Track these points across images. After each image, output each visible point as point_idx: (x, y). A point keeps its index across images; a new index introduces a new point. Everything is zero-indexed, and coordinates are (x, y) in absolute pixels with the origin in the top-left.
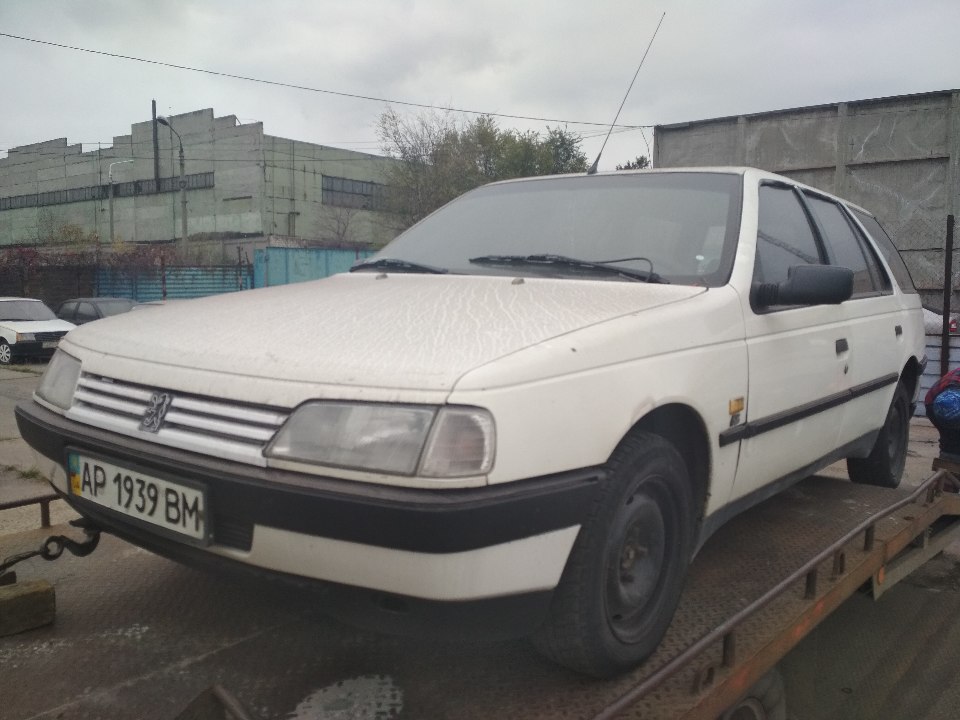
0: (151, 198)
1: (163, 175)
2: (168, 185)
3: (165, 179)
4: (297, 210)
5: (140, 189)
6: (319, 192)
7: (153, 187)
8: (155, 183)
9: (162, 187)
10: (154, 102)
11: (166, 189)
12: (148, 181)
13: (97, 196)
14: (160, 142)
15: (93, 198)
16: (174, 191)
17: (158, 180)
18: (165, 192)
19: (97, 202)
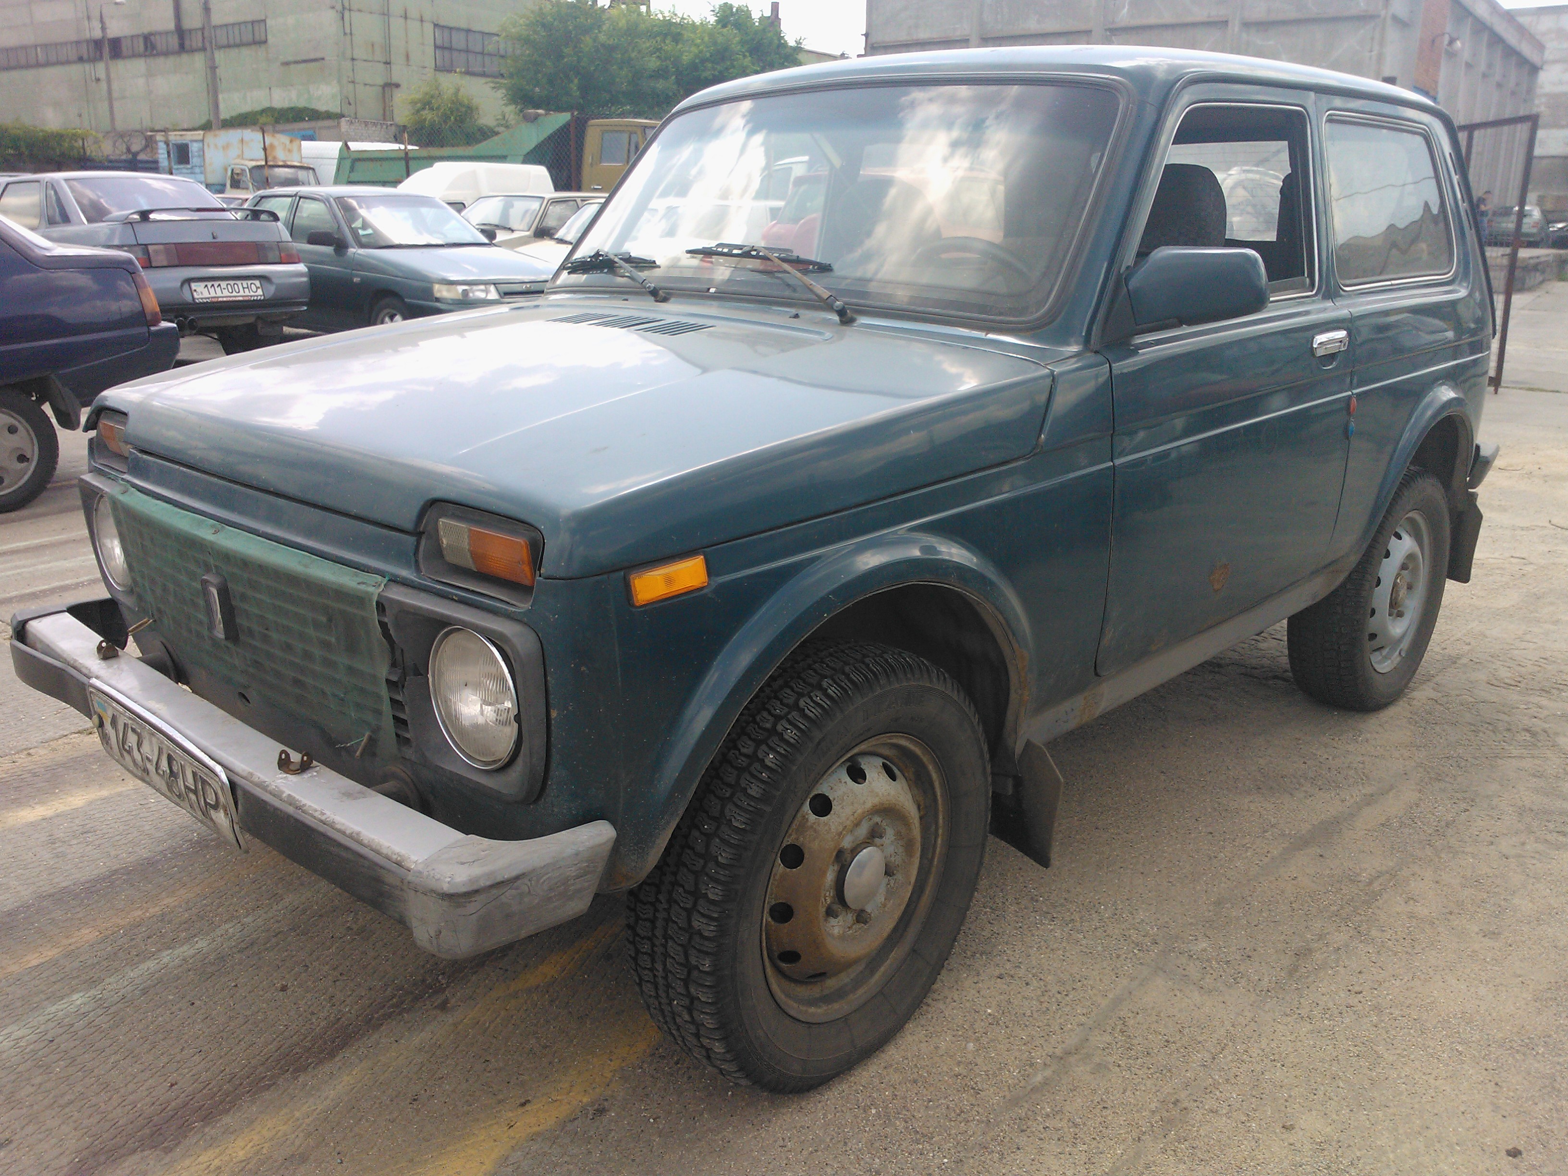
4: (395, 80)
6: (430, 50)
17: (181, 32)
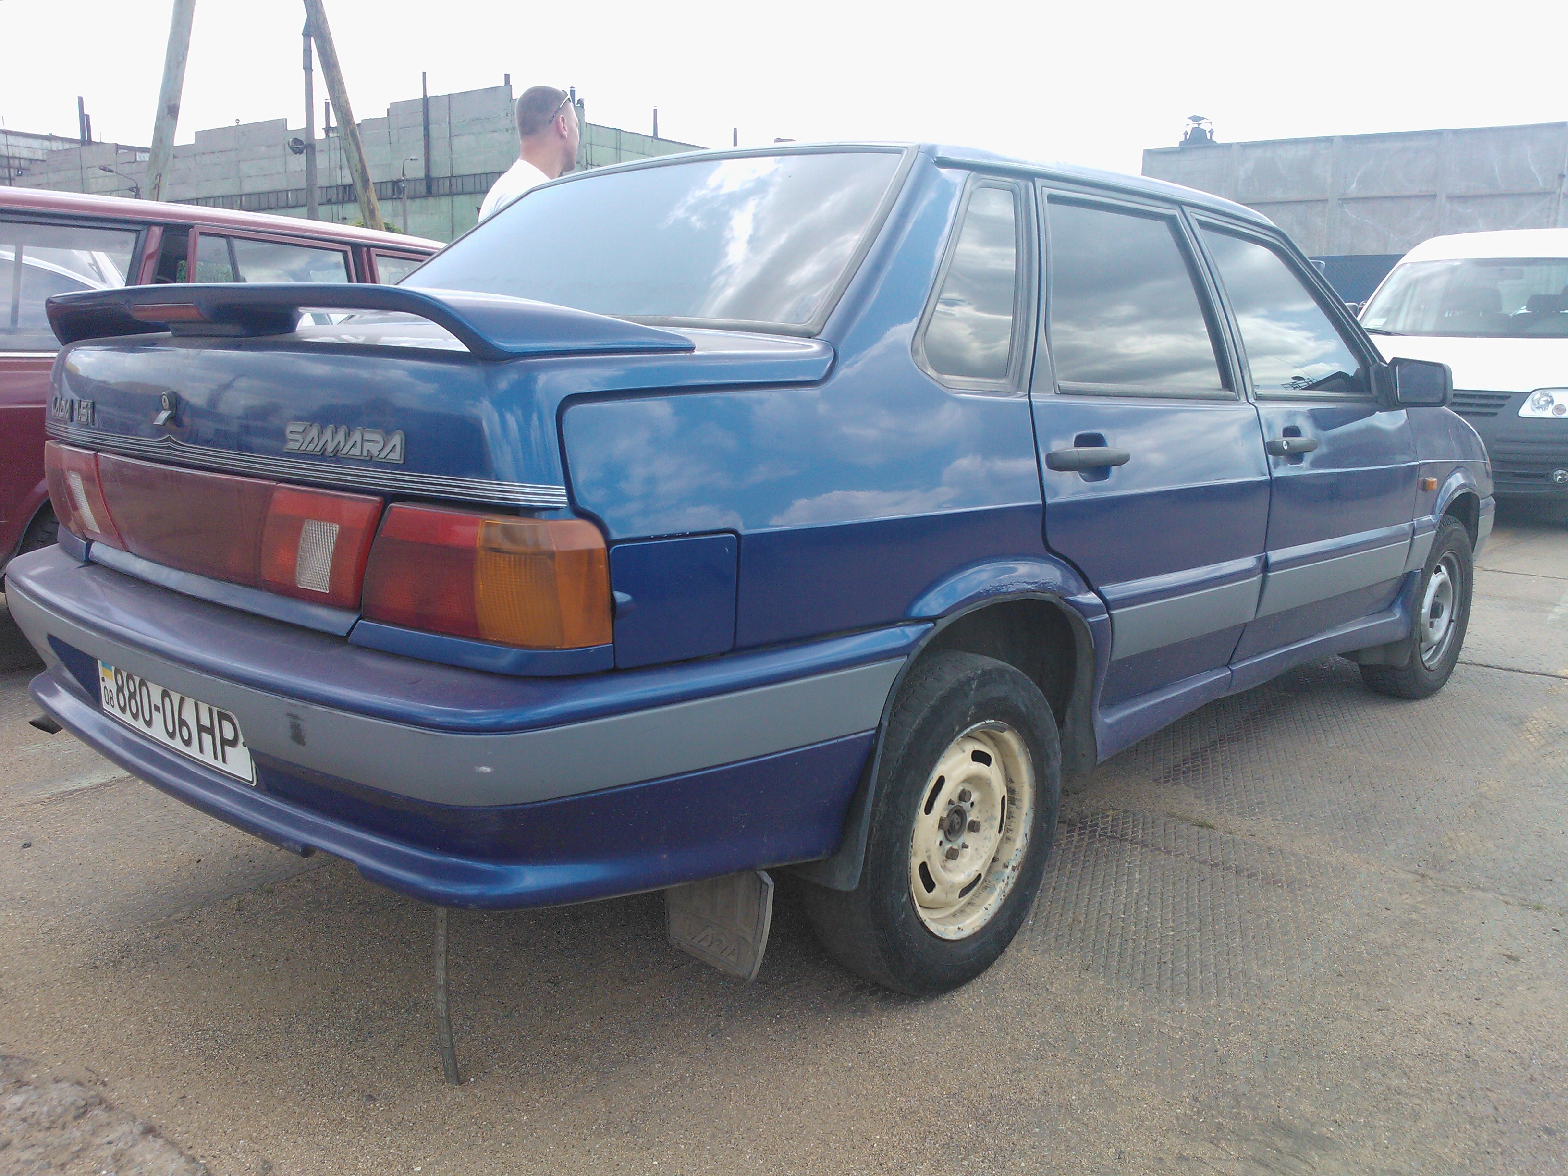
0: (418, 202)
1: (435, 173)
2: (445, 186)
3: (438, 179)
5: (401, 191)
7: (422, 188)
8: (424, 183)
9: (434, 190)
10: (424, 73)
11: (441, 192)
12: (415, 180)
13: (334, 199)
14: (433, 128)
15: (329, 202)
16: (451, 194)
18: (439, 196)
19: (335, 207)
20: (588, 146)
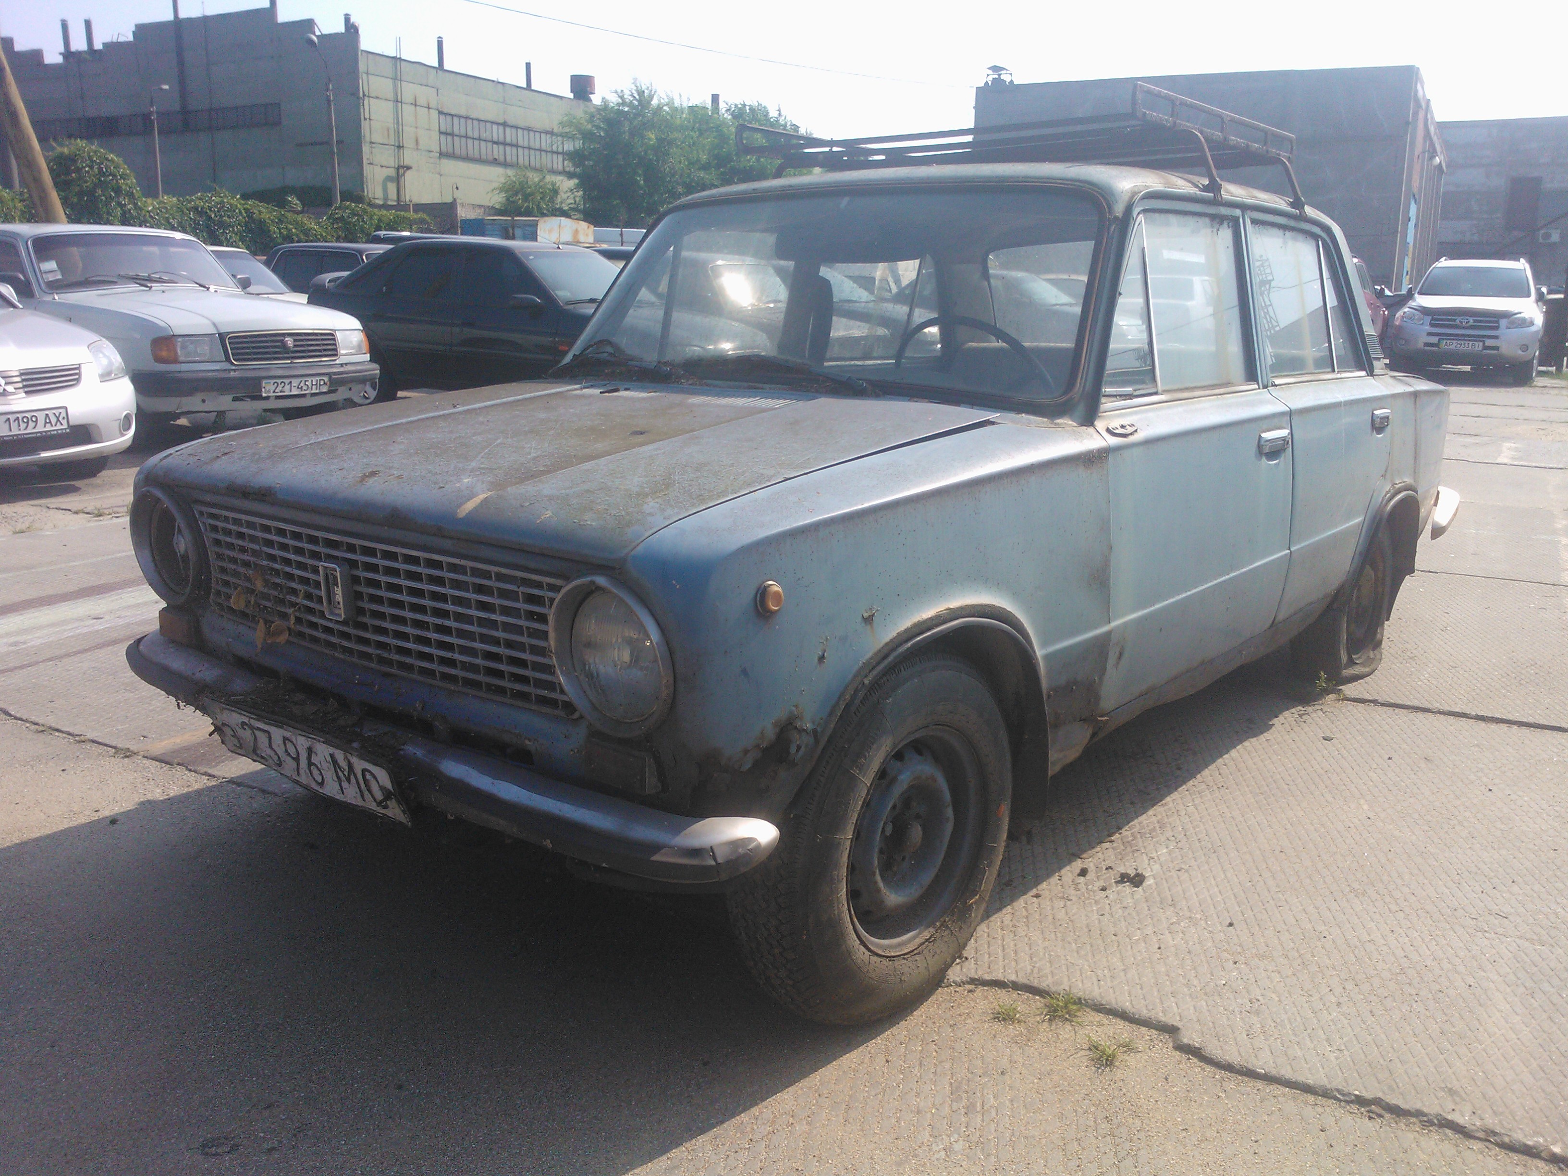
1: (192, 106)
2: (204, 120)
3: (196, 112)
4: (407, 162)
6: (435, 135)
7: (178, 122)
8: (180, 116)
9: (192, 124)
11: (200, 126)
12: (170, 113)
14: (188, 54)
16: (212, 129)
17: (185, 113)
18: (198, 130)
20: (365, 76)
